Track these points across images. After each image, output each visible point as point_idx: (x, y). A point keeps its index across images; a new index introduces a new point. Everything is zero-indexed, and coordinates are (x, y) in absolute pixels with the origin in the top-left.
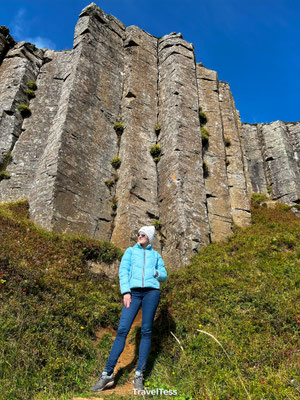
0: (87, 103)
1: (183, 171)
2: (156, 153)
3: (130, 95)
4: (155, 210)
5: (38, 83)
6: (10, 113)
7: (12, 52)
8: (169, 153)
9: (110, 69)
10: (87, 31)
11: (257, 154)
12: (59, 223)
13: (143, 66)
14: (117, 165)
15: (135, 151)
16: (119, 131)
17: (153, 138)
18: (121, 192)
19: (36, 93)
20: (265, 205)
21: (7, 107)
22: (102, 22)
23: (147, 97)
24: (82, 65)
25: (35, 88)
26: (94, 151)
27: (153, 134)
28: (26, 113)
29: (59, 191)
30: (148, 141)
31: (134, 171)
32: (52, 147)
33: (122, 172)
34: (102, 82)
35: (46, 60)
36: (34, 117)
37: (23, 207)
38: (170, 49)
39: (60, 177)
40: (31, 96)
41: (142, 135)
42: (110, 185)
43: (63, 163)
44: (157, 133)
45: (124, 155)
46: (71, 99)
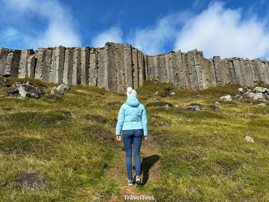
0: (110, 67)
1: (128, 79)
2: (124, 75)
3: (118, 63)
4: (124, 86)
5: (98, 59)
6: (95, 69)
7: (91, 52)
8: (126, 75)
9: (113, 57)
10: (107, 50)
11: (151, 65)
12: (110, 90)
13: (120, 55)
14: (117, 78)
15: (120, 75)
16: (116, 71)
17: (123, 71)
18: (118, 83)
19: (98, 62)
20: (149, 80)
21: (95, 68)
22: (110, 45)
23: (121, 62)
24: (108, 59)
25: (98, 61)
26: (113, 76)
27: (123, 70)
28: (98, 68)
29: (109, 85)
30: (122, 72)
31: (120, 79)
32: (106, 77)
33: (118, 79)
34: (112, 61)
35: (98, 53)
36: (99, 68)
37: (104, 88)
38: (125, 48)
39: (109, 83)
40: (98, 63)
41: (121, 71)
42: (116, 82)
43: (109, 81)
44: (124, 70)
45: (118, 76)
46: (108, 67)
